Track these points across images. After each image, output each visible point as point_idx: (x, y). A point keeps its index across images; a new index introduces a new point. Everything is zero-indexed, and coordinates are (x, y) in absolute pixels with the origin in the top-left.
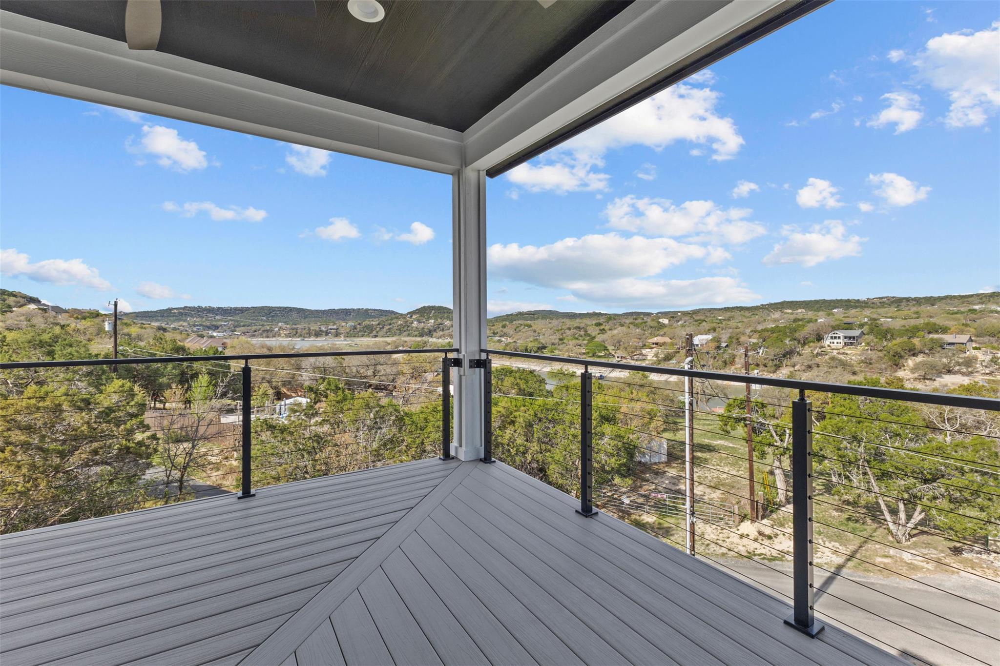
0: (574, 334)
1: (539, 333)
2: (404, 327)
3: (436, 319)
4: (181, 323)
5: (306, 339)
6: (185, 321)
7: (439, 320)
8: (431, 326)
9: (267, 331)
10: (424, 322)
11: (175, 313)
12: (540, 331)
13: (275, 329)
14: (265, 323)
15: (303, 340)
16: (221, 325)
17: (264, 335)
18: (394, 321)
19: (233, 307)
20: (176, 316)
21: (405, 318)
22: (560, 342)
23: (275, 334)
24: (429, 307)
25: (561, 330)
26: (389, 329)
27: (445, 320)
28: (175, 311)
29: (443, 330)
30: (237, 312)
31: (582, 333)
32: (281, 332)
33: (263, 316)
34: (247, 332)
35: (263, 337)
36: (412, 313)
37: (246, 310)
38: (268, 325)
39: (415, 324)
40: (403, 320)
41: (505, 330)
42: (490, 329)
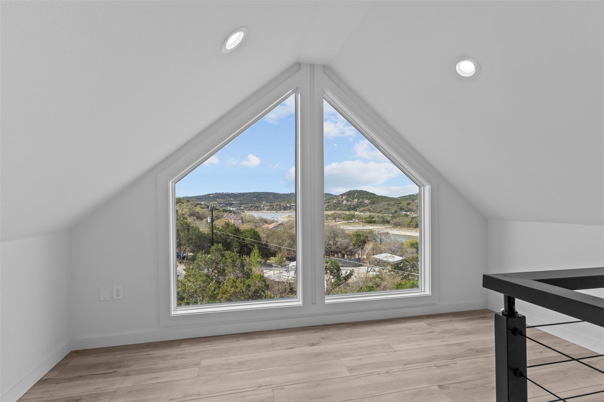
2: (337, 204)
3: (358, 199)
4: (214, 202)
5: (278, 212)
6: (216, 201)
7: (361, 200)
8: (355, 203)
9: (257, 207)
10: (350, 201)
11: (211, 196)
13: (262, 206)
14: (256, 202)
15: (277, 212)
16: (233, 203)
17: (256, 209)
18: (331, 200)
19: (239, 193)
20: (211, 198)
21: (338, 198)
23: (262, 209)
24: (353, 191)
26: (328, 205)
27: (364, 200)
28: (211, 195)
29: (363, 206)
30: (241, 195)
32: (265, 207)
33: (255, 198)
34: (247, 208)
35: (255, 211)
36: (342, 195)
37: (246, 195)
38: (258, 203)
39: (345, 202)
40: (337, 200)
41: (409, 207)
42: (398, 206)
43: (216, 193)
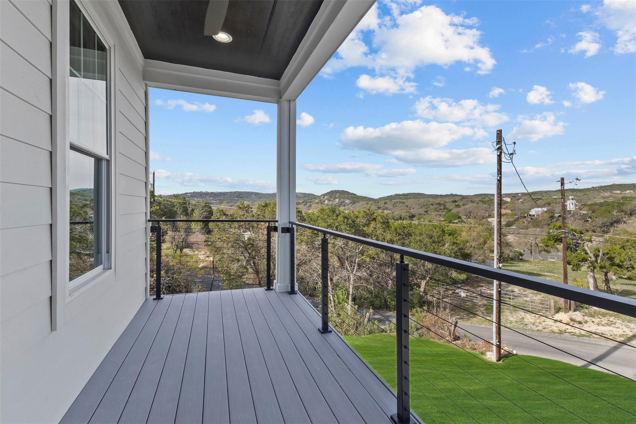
0: (436, 208)
1: (410, 208)
2: (319, 204)
3: (340, 199)
6: (194, 200)
7: (342, 200)
8: (337, 203)
10: (332, 201)
11: (189, 196)
12: (411, 206)
18: (313, 200)
19: (219, 192)
21: (320, 198)
22: (425, 213)
24: (335, 191)
25: (426, 205)
26: (310, 205)
27: (346, 200)
28: (189, 194)
29: (344, 206)
30: (221, 195)
31: (442, 207)
33: (236, 197)
36: (324, 195)
37: (226, 194)
39: (326, 202)
40: (318, 199)
41: (386, 206)
42: (376, 205)
43: (194, 192)
